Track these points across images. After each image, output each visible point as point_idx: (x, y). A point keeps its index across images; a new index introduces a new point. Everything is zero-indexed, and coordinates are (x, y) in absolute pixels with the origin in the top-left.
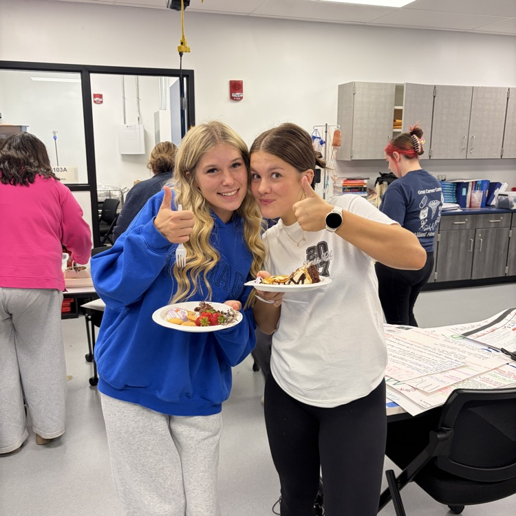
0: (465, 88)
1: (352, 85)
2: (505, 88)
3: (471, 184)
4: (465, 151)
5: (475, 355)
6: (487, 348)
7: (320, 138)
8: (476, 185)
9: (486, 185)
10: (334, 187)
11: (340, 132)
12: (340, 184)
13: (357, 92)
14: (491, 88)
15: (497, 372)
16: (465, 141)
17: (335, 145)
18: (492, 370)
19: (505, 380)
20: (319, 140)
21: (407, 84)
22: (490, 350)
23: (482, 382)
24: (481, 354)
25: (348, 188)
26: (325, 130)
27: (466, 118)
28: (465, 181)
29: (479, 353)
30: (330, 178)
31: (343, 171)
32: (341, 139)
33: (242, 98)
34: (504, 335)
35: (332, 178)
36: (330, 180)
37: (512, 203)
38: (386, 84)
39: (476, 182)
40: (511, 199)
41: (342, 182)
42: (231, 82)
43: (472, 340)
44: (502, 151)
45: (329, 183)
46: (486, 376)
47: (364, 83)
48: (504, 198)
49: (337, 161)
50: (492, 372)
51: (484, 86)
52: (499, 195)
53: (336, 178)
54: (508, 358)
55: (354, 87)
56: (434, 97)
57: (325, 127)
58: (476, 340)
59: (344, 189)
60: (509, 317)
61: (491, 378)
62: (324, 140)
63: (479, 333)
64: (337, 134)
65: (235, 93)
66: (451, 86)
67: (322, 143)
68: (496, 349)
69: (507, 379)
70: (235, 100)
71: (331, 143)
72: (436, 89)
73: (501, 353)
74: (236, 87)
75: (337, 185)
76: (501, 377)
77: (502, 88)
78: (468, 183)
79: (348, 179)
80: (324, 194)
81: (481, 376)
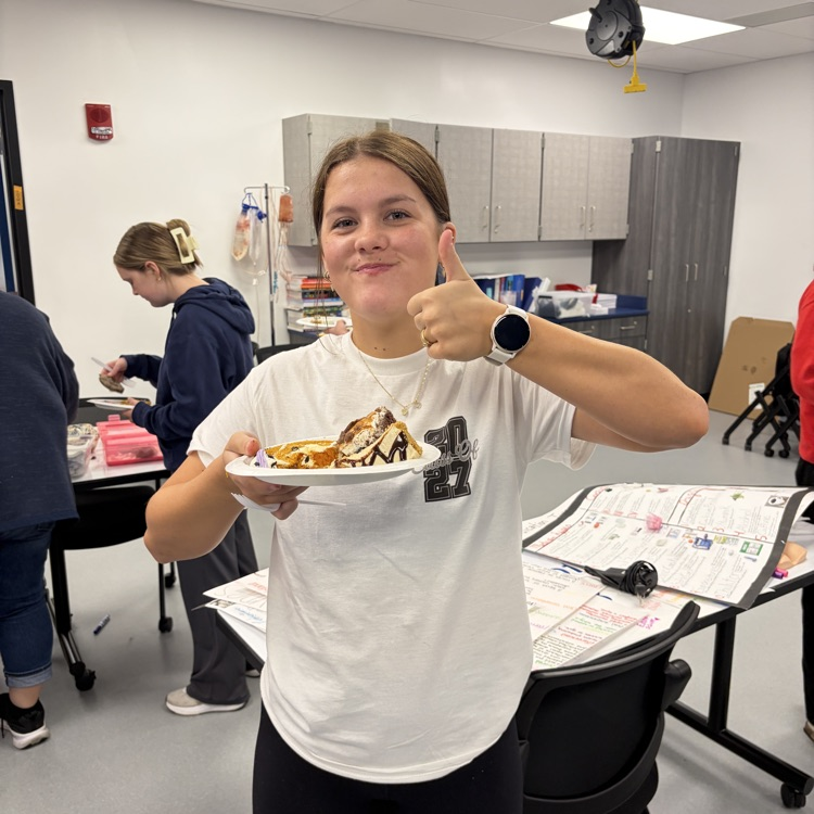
0: (480, 130)
1: (305, 118)
2: (538, 133)
3: (498, 282)
4: (487, 230)
5: (545, 583)
6: (560, 566)
7: (257, 208)
8: (506, 284)
9: (520, 283)
10: (288, 291)
11: (289, 198)
12: (298, 285)
13: (314, 131)
14: (519, 132)
15: (584, 612)
16: (487, 214)
17: (284, 219)
18: (577, 610)
19: (599, 627)
20: (254, 212)
21: (394, 120)
22: (567, 569)
23: (566, 639)
24: (554, 579)
25: (311, 293)
26: (264, 195)
27: (486, 178)
28: (490, 277)
29: (550, 578)
30: (279, 276)
31: (300, 264)
32: (292, 210)
33: (110, 137)
34: (583, 538)
35: (283, 276)
36: (280, 279)
37: (558, 308)
38: (360, 119)
39: (506, 278)
40: (557, 302)
41: (300, 282)
42: (88, 107)
43: (536, 554)
44: (540, 230)
45: (278, 284)
46: (571, 624)
47: (325, 117)
48: (546, 302)
49: (291, 247)
50: (577, 615)
51: (509, 128)
52: (540, 297)
53: (289, 275)
54: (596, 582)
55: (309, 123)
56: (437, 143)
57: (264, 190)
58: (540, 552)
59: (304, 294)
60: (585, 503)
61: (579, 628)
62: (264, 212)
63: (544, 539)
64: (285, 201)
65: (96, 126)
66: (461, 127)
67: (261, 216)
68: (576, 568)
69: (604, 625)
70: (99, 139)
71: (277, 217)
72: (439, 130)
73: (584, 574)
74: (98, 117)
75: (292, 287)
76: (593, 622)
77: (533, 133)
78: (494, 280)
79: (310, 278)
80: (272, 303)
81: (562, 626)
